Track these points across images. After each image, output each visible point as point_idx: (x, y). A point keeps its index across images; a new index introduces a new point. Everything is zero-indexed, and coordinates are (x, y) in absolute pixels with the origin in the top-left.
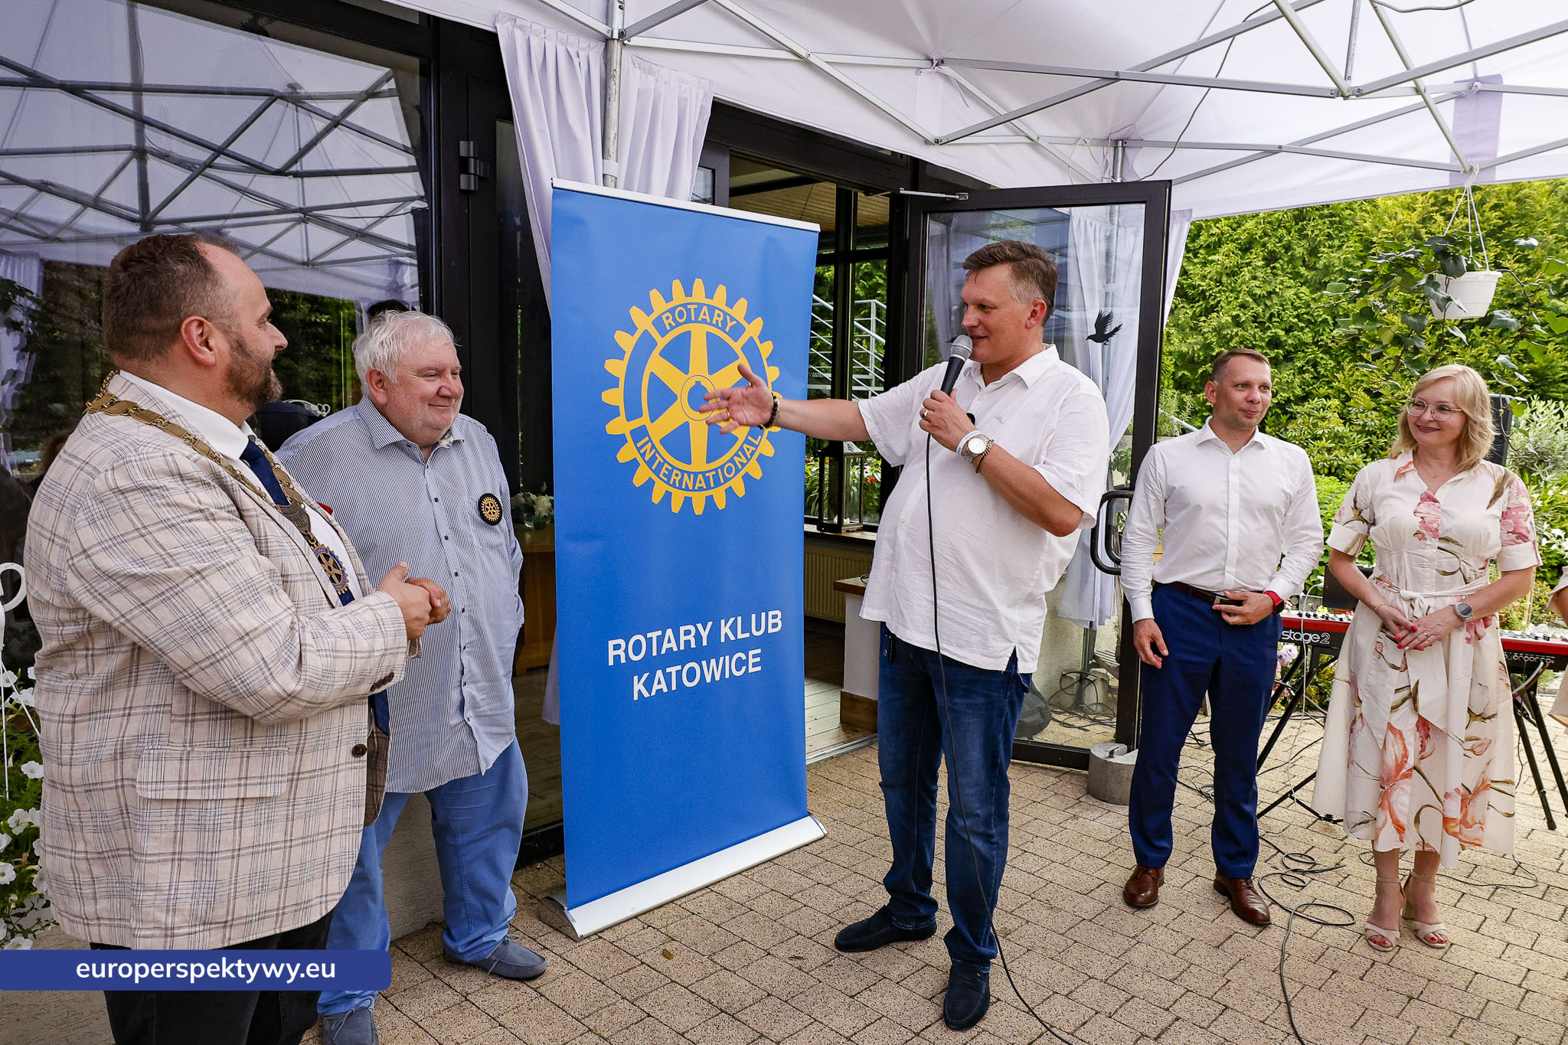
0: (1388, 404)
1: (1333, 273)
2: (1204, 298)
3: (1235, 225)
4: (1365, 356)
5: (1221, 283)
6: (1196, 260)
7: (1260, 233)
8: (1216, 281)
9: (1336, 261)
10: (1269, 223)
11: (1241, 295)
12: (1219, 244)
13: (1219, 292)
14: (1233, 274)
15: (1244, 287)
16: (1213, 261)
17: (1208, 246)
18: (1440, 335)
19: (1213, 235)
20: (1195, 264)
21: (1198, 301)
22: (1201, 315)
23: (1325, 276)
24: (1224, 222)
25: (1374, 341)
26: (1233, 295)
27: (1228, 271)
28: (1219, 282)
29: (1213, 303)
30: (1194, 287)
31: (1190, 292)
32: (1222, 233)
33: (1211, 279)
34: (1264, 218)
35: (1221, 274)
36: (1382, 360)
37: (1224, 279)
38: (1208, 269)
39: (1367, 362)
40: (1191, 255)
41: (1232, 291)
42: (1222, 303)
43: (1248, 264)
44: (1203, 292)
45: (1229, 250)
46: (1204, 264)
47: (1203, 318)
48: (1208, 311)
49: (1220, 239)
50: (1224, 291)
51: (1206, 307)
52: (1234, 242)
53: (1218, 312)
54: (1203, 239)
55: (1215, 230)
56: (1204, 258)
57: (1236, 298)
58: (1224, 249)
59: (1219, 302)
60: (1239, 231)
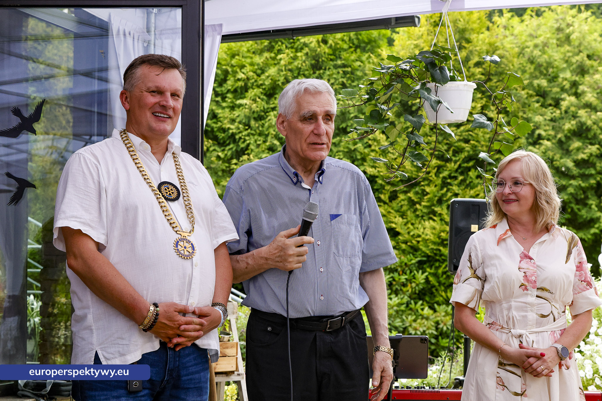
0: (406, 242)
1: (349, 119)
2: (235, 141)
3: (259, 72)
4: (382, 197)
5: (250, 127)
6: (224, 104)
7: (282, 79)
8: (245, 125)
9: (351, 109)
10: (290, 70)
11: (269, 138)
12: (245, 89)
13: (248, 135)
14: (260, 118)
15: (272, 131)
16: (240, 106)
17: (235, 91)
18: (444, 178)
19: (239, 80)
20: (223, 108)
21: (229, 144)
22: (232, 158)
23: (342, 122)
24: (248, 68)
25: (388, 183)
26: (262, 139)
27: (256, 115)
28: (248, 125)
29: (243, 146)
30: (224, 130)
31: (221, 135)
32: (248, 79)
33: (240, 123)
34: (285, 65)
35: (249, 118)
36: (397, 201)
37: (253, 123)
38: (236, 113)
39: (385, 203)
40: (219, 99)
41: (260, 135)
42: (252, 147)
43: (273, 109)
44: (233, 135)
45: (255, 95)
46: (233, 108)
47: (234, 161)
48: (239, 153)
49: (246, 85)
50: (252, 134)
51: (237, 151)
52: (258, 86)
53: (249, 155)
54: (230, 84)
55: (241, 76)
56: (232, 102)
57: (265, 142)
58: (251, 93)
59: (248, 145)
60: (263, 77)
